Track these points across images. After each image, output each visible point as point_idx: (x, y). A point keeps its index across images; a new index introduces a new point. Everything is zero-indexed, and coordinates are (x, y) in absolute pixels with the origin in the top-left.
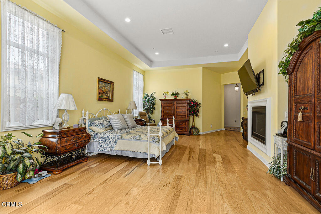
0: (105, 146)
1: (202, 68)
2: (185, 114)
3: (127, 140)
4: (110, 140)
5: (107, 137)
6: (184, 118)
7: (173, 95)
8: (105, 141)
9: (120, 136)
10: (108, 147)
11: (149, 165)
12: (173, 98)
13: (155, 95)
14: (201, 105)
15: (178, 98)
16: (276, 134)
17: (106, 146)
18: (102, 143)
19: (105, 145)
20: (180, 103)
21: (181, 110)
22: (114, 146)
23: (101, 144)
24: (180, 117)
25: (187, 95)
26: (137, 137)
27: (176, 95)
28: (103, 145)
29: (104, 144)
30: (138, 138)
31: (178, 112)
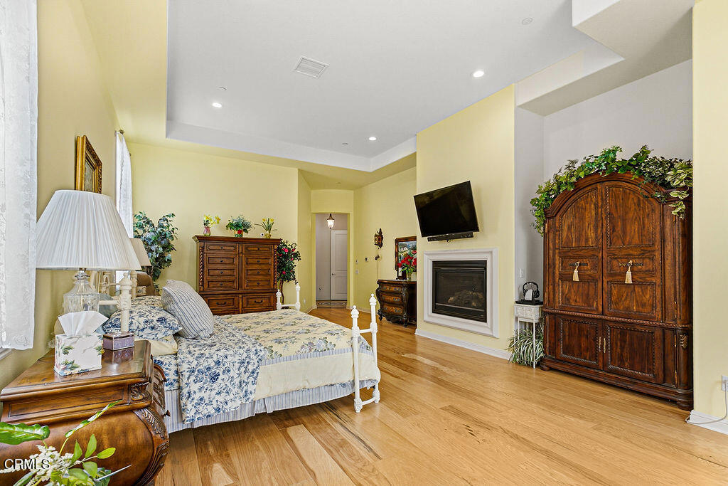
0: (221, 398)
1: (297, 170)
2: (268, 278)
3: (290, 358)
4: (231, 374)
5: (218, 363)
6: (266, 287)
7: (231, 226)
8: (215, 378)
9: (263, 352)
10: (232, 396)
11: (358, 411)
12: (232, 233)
13: (174, 223)
14: (302, 256)
15: (245, 235)
16: (517, 302)
17: (223, 394)
18: (200, 389)
19: (219, 393)
20: (257, 249)
21: (257, 267)
22: (251, 388)
23: (197, 397)
24: (256, 284)
25: (269, 228)
26: (319, 346)
27: (241, 226)
28: (206, 396)
29: (214, 393)
30: (323, 345)
31: (250, 273)
